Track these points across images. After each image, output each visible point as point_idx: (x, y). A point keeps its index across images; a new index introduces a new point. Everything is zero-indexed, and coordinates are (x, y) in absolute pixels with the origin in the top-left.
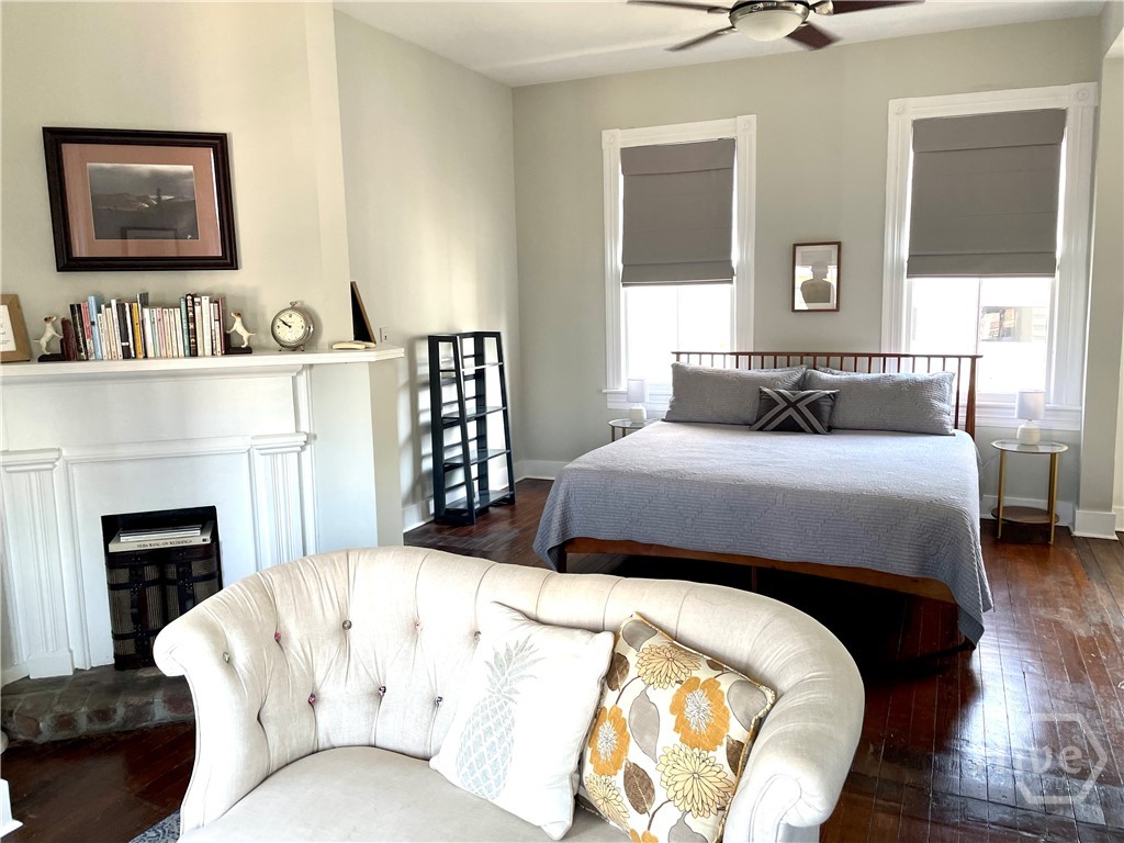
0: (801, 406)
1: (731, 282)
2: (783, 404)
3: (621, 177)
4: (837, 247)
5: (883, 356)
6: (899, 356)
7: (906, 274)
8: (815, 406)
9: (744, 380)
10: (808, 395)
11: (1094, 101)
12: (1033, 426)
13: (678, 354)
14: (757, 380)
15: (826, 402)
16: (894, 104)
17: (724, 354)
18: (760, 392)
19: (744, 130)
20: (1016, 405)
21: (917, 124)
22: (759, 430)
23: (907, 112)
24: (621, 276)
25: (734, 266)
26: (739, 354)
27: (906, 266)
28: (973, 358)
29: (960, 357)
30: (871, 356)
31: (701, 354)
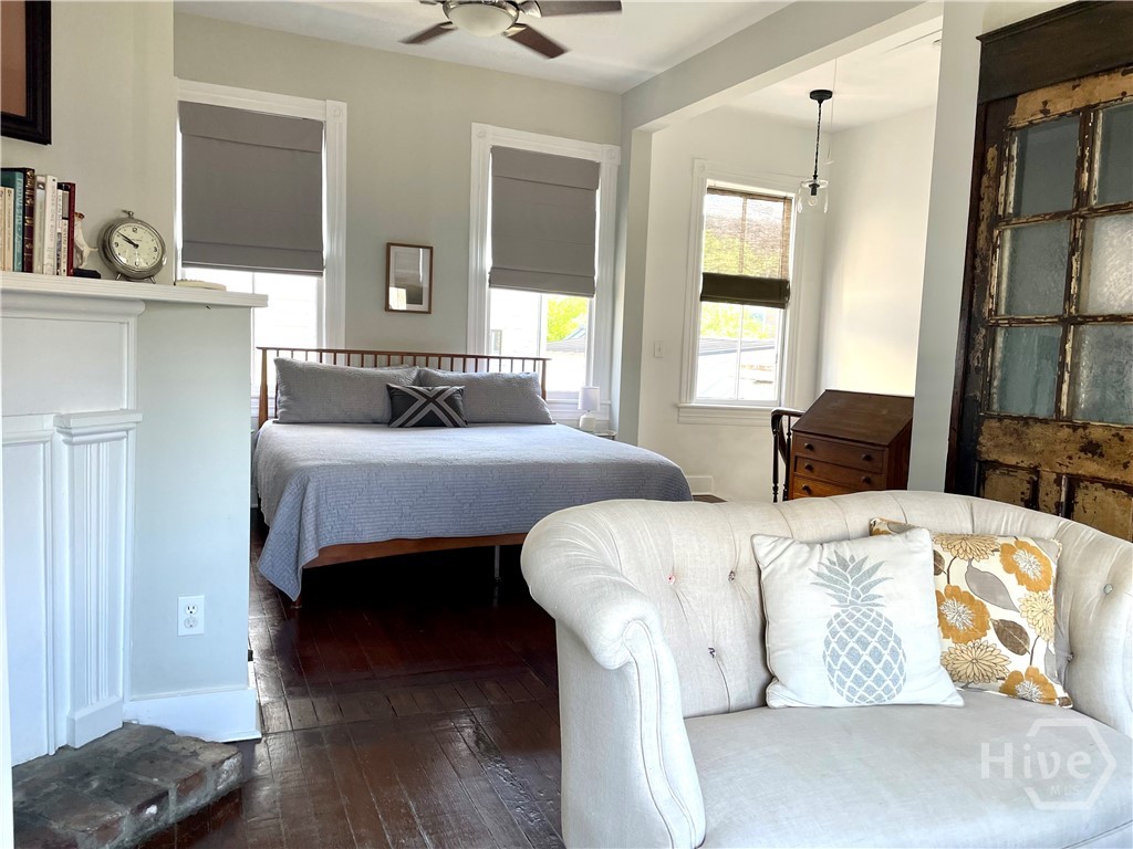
0: (440, 400)
1: (321, 274)
2: (422, 400)
3: (180, 137)
4: (428, 251)
5: (477, 357)
6: (488, 358)
7: (487, 284)
8: (451, 400)
9: (368, 378)
10: (443, 391)
11: (617, 161)
12: (591, 416)
13: (264, 350)
14: (381, 378)
15: (458, 398)
16: (476, 127)
17: (321, 351)
18: (389, 388)
19: (334, 116)
20: (580, 401)
21: (495, 150)
22: (401, 426)
23: (487, 137)
24: (180, 253)
25: (325, 257)
26: (335, 352)
27: (488, 276)
28: (544, 360)
29: (535, 359)
30: (465, 357)
31: (293, 350)
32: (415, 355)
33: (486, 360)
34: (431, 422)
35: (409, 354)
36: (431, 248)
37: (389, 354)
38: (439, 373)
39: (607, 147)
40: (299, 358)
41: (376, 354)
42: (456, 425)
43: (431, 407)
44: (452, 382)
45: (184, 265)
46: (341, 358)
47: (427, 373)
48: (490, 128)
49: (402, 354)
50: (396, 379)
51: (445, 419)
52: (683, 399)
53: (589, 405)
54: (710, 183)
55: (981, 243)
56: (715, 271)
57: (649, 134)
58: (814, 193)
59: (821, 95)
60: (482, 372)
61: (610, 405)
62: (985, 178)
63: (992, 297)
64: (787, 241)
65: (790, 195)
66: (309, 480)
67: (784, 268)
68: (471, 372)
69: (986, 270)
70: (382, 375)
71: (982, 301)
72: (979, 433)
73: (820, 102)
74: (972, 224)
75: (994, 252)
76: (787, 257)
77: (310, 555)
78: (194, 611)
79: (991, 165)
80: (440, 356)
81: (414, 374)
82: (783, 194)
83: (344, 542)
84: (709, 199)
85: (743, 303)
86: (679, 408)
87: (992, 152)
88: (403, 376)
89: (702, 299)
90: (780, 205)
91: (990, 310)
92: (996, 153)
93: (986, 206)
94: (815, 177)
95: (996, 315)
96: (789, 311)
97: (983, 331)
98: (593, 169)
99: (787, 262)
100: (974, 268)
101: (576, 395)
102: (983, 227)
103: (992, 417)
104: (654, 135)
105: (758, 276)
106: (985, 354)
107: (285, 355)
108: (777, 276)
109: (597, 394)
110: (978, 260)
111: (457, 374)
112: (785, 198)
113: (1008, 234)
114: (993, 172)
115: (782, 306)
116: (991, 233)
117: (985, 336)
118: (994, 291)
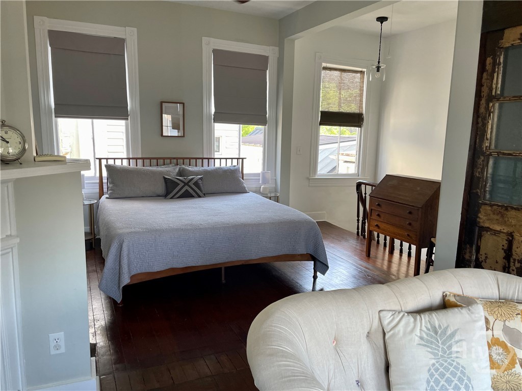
0: (191, 184)
1: (128, 119)
2: (182, 184)
3: (50, 48)
4: (182, 105)
5: (208, 159)
6: (214, 159)
7: (213, 121)
8: (196, 184)
9: (153, 173)
10: (192, 179)
11: (277, 55)
12: (267, 186)
13: (100, 159)
14: (161, 173)
15: (200, 182)
16: (205, 39)
17: (129, 159)
18: (165, 178)
19: (130, 35)
20: (261, 178)
21: (215, 51)
22: (171, 198)
23: (210, 44)
24: (53, 111)
25: (129, 110)
26: (137, 159)
27: (213, 116)
28: (243, 159)
29: (238, 159)
30: (202, 159)
31: (115, 159)
32: (177, 159)
33: (213, 160)
34: (187, 195)
35: (174, 158)
36: (183, 104)
37: (164, 159)
38: (190, 169)
39: (271, 47)
40: (118, 163)
41: (157, 159)
42: (200, 197)
43: (187, 188)
44: (197, 174)
45: (56, 117)
46: (140, 162)
47: (184, 169)
48: (212, 40)
49: (171, 159)
50: (168, 173)
51: (194, 194)
52: (312, 175)
53: (265, 181)
54: (324, 65)
55: (482, 110)
56: (327, 110)
57: (293, 41)
58: (378, 71)
59: (382, 20)
60: (211, 167)
61: (276, 179)
62: (485, 75)
63: (487, 139)
64: (362, 94)
65: (364, 70)
66: (123, 241)
67: (361, 107)
68: (206, 167)
69: (485, 125)
70: (161, 171)
71: (482, 141)
72: (479, 211)
73: (382, 23)
74: (477, 99)
75: (490, 115)
76: (362, 101)
77: (126, 281)
78: (58, 341)
79: (489, 67)
80: (190, 159)
81: (177, 170)
82: (360, 69)
83: (144, 271)
84: (323, 73)
85: (340, 125)
86: (309, 179)
87: (489, 60)
88: (171, 171)
89: (321, 124)
90: (359, 75)
91: (486, 147)
92: (492, 60)
93: (485, 90)
94: (379, 62)
95: (489, 149)
96: (363, 129)
97: (482, 158)
98: (264, 60)
99: (362, 104)
100: (478, 123)
101: (258, 175)
102: (483, 102)
103: (486, 204)
104: (296, 41)
105: (348, 111)
106: (483, 169)
107: (111, 162)
108: (357, 111)
109: (269, 175)
110: (480, 120)
111: (199, 168)
112: (361, 72)
113: (497, 105)
114: (490, 71)
115: (360, 126)
116: (488, 105)
117: (483, 161)
118: (489, 136)
